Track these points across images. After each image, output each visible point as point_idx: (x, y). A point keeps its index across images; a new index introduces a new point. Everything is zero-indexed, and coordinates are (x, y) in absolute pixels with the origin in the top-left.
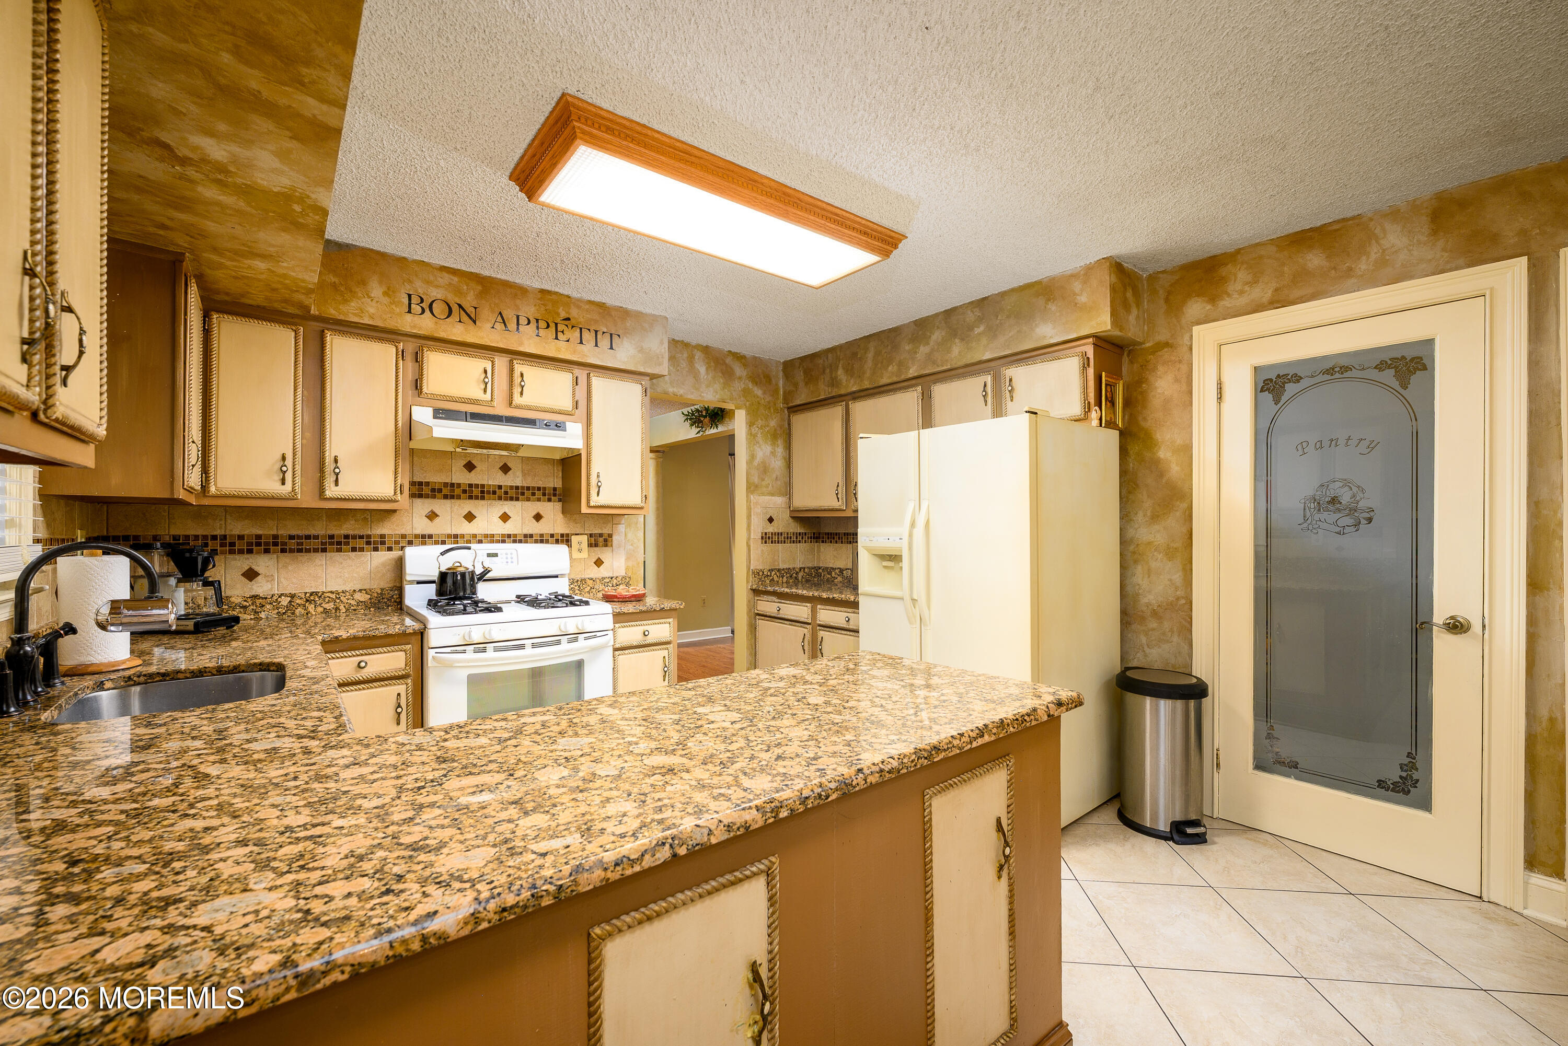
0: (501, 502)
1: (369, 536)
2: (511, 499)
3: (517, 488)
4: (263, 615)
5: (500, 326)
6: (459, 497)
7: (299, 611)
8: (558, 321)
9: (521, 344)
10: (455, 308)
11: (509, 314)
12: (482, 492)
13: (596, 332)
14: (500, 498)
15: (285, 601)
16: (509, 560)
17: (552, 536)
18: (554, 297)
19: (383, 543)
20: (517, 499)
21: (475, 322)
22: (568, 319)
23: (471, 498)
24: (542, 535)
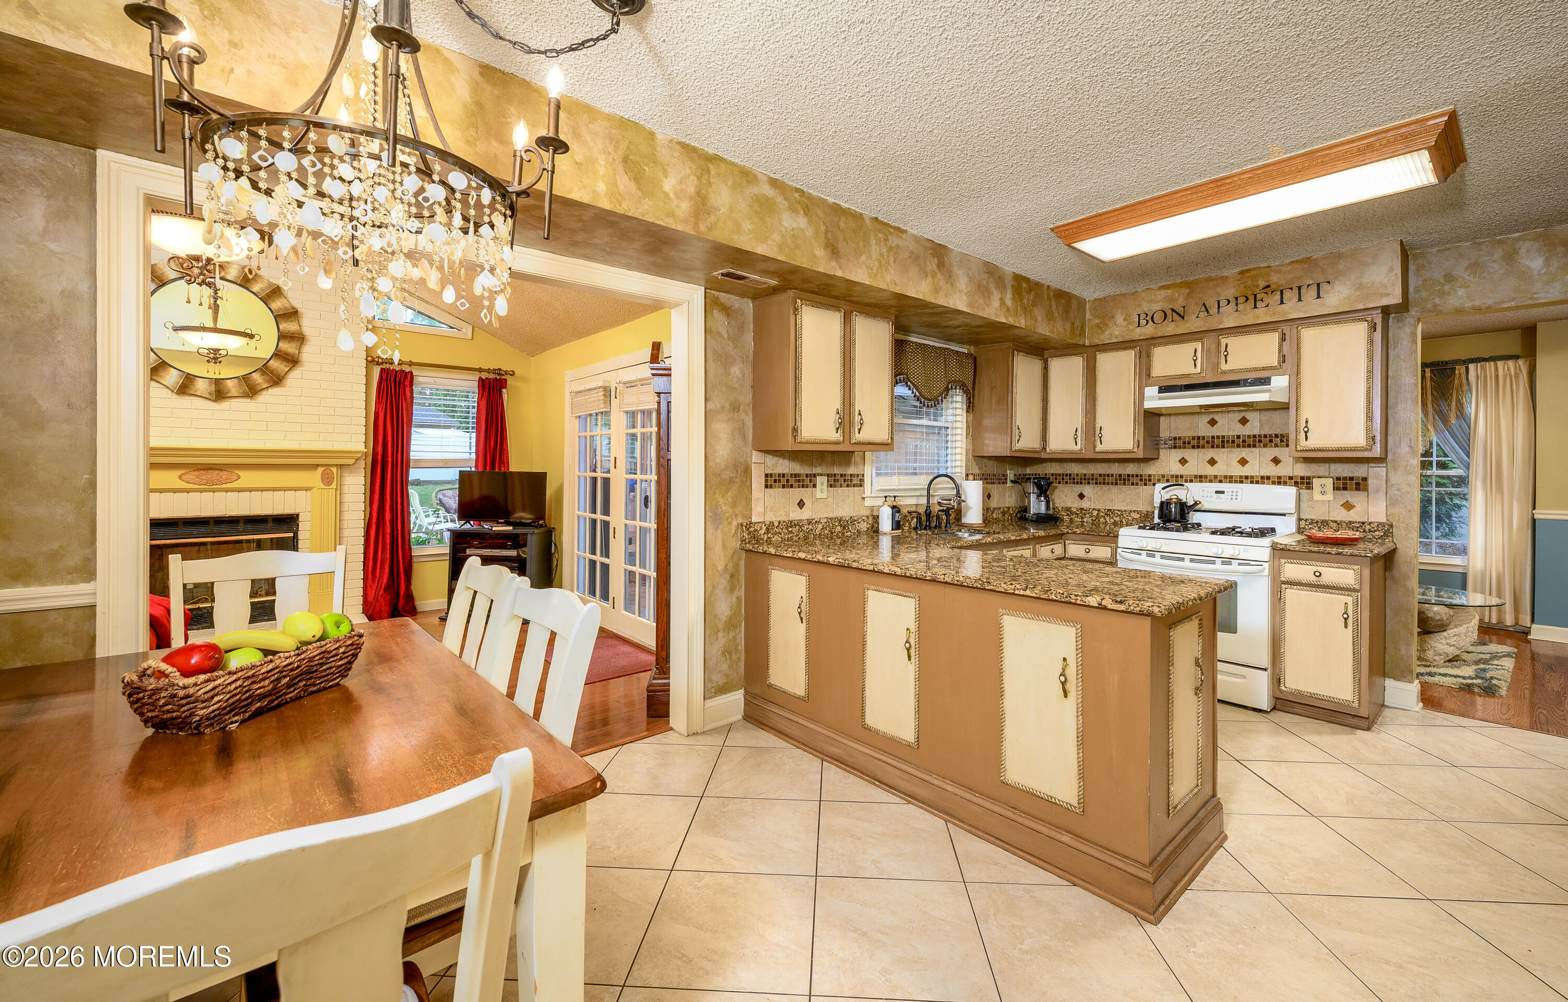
0: (1239, 449)
1: (1141, 476)
2: (1249, 446)
3: (1255, 436)
4: (1085, 520)
5: (1202, 315)
6: (1203, 447)
7: (1102, 520)
8: (1257, 291)
9: (1221, 322)
10: (1169, 313)
11: (1212, 303)
12: (1223, 442)
13: (1299, 288)
14: (1238, 446)
15: (1095, 513)
16: (1234, 497)
17: (1291, 478)
18: (1253, 273)
19: (1150, 480)
20: (1254, 446)
21: (1183, 318)
22: (1269, 286)
23: (1213, 447)
24: (1279, 477)
